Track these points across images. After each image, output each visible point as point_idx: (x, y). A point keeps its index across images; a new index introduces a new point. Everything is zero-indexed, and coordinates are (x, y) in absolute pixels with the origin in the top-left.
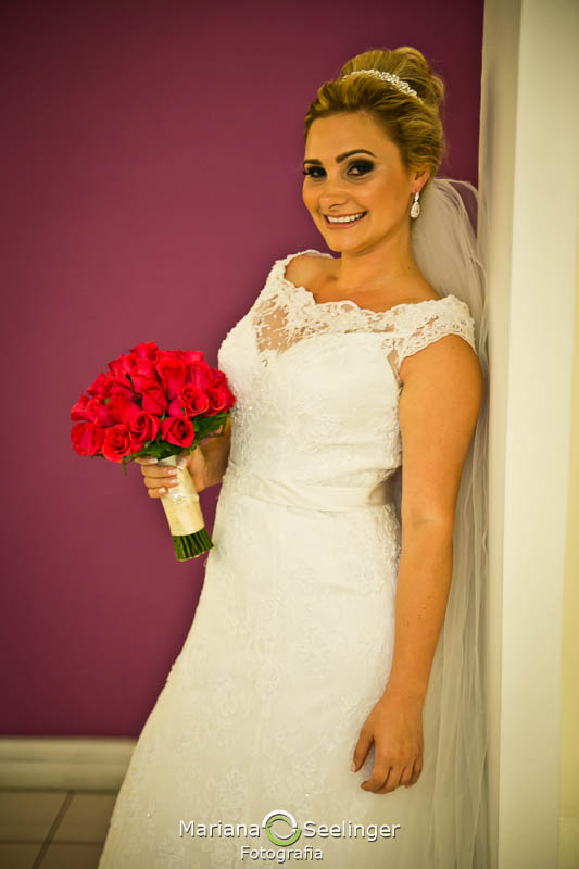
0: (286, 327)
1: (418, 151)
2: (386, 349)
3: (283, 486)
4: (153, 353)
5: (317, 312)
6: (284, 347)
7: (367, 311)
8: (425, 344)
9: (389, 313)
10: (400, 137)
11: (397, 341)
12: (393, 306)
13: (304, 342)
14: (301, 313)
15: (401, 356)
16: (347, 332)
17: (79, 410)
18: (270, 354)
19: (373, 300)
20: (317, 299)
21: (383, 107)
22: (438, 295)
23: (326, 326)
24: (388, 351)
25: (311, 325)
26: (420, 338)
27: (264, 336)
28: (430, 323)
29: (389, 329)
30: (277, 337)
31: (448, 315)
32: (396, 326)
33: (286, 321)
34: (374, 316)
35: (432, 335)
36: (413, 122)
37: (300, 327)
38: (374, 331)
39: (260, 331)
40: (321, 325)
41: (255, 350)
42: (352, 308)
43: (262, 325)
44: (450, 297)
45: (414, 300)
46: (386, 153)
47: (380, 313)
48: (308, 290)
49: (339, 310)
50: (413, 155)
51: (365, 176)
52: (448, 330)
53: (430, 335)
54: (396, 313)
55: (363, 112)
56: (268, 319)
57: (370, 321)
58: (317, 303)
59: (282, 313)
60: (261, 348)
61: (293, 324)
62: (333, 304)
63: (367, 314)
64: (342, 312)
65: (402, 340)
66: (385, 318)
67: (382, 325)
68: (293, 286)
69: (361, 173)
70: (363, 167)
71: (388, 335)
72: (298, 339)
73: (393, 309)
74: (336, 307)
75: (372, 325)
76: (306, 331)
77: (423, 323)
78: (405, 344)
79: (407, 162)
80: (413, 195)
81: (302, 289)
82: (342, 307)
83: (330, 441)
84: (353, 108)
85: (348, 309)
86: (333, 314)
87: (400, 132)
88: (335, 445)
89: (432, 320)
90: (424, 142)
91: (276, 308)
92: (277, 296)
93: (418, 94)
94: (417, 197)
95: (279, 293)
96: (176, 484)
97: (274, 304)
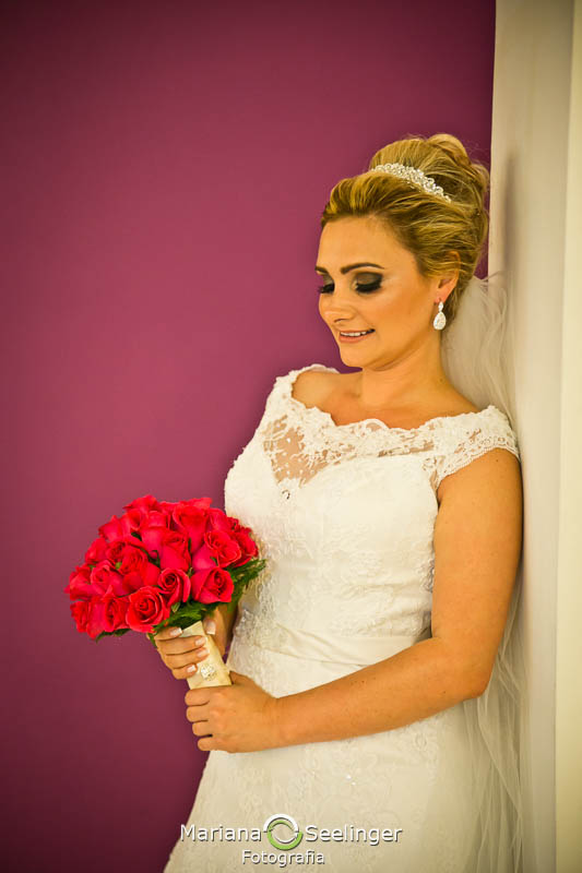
0: (305, 452)
1: (439, 257)
2: (428, 470)
4: (153, 506)
5: (339, 435)
6: (307, 476)
7: (399, 429)
8: (466, 461)
9: (424, 429)
10: (413, 242)
11: (439, 460)
12: (429, 419)
13: (331, 469)
14: (319, 436)
15: (442, 475)
16: (382, 454)
18: (292, 484)
19: (400, 416)
20: (337, 421)
21: (393, 211)
22: (477, 407)
23: (351, 448)
24: (430, 472)
25: (334, 447)
26: (461, 453)
27: (280, 464)
28: (473, 438)
29: (428, 447)
30: (295, 464)
31: (489, 421)
32: (436, 443)
33: (303, 446)
34: (407, 433)
35: (475, 451)
37: (321, 451)
38: (414, 451)
39: (274, 457)
40: (346, 446)
41: (272, 480)
42: (379, 427)
43: (276, 451)
44: (491, 408)
45: (453, 414)
46: (397, 264)
47: (413, 430)
48: (323, 411)
49: (364, 429)
52: (491, 445)
53: (473, 450)
54: (432, 428)
55: (372, 217)
56: (282, 443)
57: (404, 439)
58: (337, 424)
59: (296, 437)
60: (279, 477)
61: (312, 447)
62: (357, 425)
63: (398, 433)
64: (368, 431)
65: (443, 457)
66: (421, 435)
67: (418, 443)
68: (302, 406)
71: (428, 454)
72: (322, 465)
73: (427, 424)
74: (360, 427)
75: (407, 443)
76: (329, 454)
77: (466, 438)
78: (446, 463)
79: (424, 270)
80: (436, 304)
81: (315, 410)
82: (368, 426)
83: (370, 581)
84: (362, 212)
85: (374, 428)
86: (358, 434)
87: (414, 237)
89: (475, 434)
90: (446, 246)
91: (287, 429)
92: (286, 417)
93: (446, 191)
94: (441, 307)
95: (289, 412)
96: (206, 657)
97: (284, 426)
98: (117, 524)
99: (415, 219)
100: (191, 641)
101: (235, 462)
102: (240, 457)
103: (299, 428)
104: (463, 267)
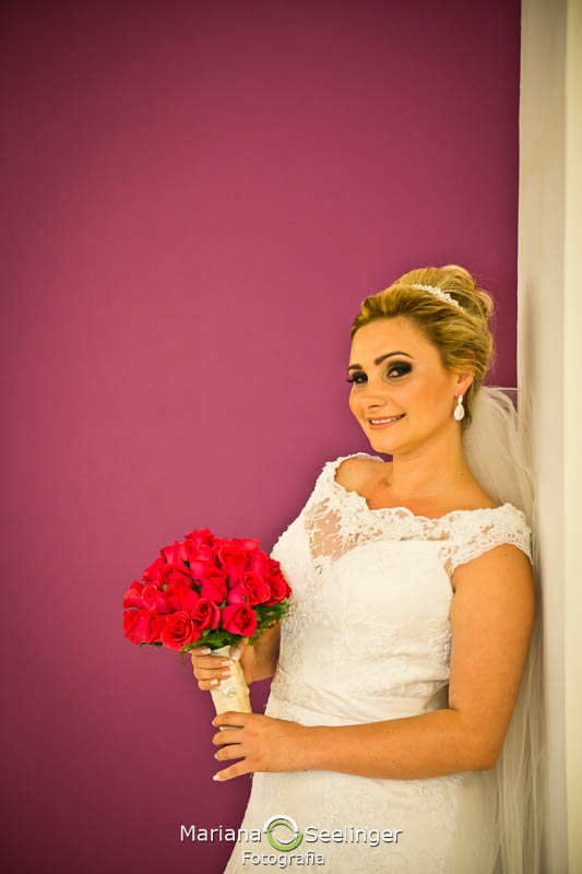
0: (340, 533)
1: (458, 354)
2: (442, 558)
3: (337, 696)
4: (208, 539)
5: (371, 518)
6: (338, 555)
7: (422, 518)
8: (478, 553)
9: (444, 520)
10: (438, 340)
11: (453, 550)
12: (449, 512)
13: (358, 549)
14: (354, 519)
15: (455, 564)
16: (403, 539)
17: (133, 596)
18: (325, 560)
19: (427, 508)
20: (371, 505)
21: (420, 312)
22: (495, 503)
23: (380, 532)
24: (444, 560)
25: (365, 531)
26: (474, 545)
27: (318, 541)
28: (485, 531)
29: (444, 537)
30: (330, 543)
31: (504, 523)
32: (452, 534)
33: (340, 527)
34: (429, 523)
35: (488, 544)
36: (451, 326)
37: (354, 533)
38: (431, 539)
39: (312, 535)
40: (375, 531)
41: (309, 556)
42: (406, 515)
43: (315, 530)
44: (507, 505)
45: (471, 508)
46: (424, 355)
47: (435, 520)
48: (360, 495)
49: (393, 516)
50: (452, 357)
51: (403, 377)
52: (501, 540)
53: (484, 543)
54: (451, 520)
55: (401, 319)
56: (321, 523)
57: (426, 528)
58: (370, 508)
59: (334, 518)
60: (315, 554)
61: (347, 529)
62: (387, 510)
63: (422, 521)
64: (396, 518)
65: (457, 548)
66: (440, 526)
67: (437, 533)
68: (343, 489)
69: (400, 375)
70: (403, 368)
71: (445, 543)
72: (352, 545)
73: (448, 515)
74: (390, 514)
75: (427, 532)
76: (361, 537)
77: (479, 531)
78: (459, 552)
79: (446, 364)
80: (456, 398)
81: (354, 494)
82: (397, 513)
83: (386, 651)
84: (392, 314)
85: (402, 515)
86: (387, 520)
87: (439, 335)
88: (391, 656)
89: (488, 528)
90: (465, 346)
91: (327, 512)
92: (328, 500)
93: (460, 304)
94: (460, 400)
95: (331, 496)
96: (228, 677)
97: (326, 508)
98: (175, 548)
99: (438, 320)
100: (218, 661)
101: (280, 538)
102: (284, 533)
103: (338, 511)
104: (478, 365)
